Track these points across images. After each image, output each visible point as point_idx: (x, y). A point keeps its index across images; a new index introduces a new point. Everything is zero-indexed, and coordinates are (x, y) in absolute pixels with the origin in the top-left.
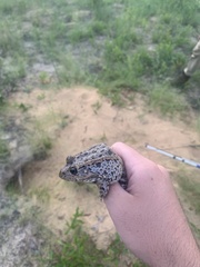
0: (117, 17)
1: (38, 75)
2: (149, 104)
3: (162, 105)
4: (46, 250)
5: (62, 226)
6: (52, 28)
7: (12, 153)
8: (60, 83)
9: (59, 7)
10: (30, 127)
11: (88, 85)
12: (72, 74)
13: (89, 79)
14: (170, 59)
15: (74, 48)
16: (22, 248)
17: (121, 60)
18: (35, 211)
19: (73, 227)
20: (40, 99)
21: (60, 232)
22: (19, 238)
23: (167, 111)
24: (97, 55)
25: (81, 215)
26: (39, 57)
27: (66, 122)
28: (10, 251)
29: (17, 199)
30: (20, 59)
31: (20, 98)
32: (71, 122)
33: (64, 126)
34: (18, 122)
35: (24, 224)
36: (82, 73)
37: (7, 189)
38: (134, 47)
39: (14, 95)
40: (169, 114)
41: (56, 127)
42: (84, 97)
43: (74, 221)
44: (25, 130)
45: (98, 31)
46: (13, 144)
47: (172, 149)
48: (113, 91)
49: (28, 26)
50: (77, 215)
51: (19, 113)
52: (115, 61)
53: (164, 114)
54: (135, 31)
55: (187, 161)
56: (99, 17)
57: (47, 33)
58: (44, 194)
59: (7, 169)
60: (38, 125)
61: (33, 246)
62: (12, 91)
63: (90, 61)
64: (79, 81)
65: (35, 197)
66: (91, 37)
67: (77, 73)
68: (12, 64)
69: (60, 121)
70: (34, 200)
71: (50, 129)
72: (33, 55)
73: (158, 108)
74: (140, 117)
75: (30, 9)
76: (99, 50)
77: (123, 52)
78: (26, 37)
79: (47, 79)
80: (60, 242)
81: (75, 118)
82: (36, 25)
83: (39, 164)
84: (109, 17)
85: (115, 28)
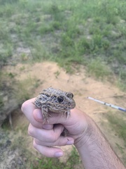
0: (67, 18)
1: (20, 54)
2: (88, 72)
3: (96, 72)
4: (28, 165)
6: (28, 26)
7: (5, 104)
8: (34, 59)
9: (32, 13)
10: (16, 87)
11: (51, 60)
12: (41, 54)
13: (51, 57)
14: (100, 44)
15: (42, 38)
16: (13, 164)
17: (71, 45)
18: (21, 140)
20: (22, 70)
21: (37, 153)
22: (11, 158)
23: (99, 75)
24: (56, 42)
26: (20, 43)
28: (5, 166)
29: (9, 133)
30: (9, 45)
31: (9, 70)
32: (42, 83)
34: (8, 84)
35: (14, 149)
36: (47, 53)
38: (78, 37)
39: (5, 67)
40: (100, 77)
41: (32, 87)
42: (49, 68)
44: (13, 89)
45: (56, 28)
47: (104, 99)
48: (67, 64)
49: (13, 25)
51: (8, 79)
52: (67, 46)
53: (98, 78)
54: (79, 27)
55: (112, 106)
56: (57, 19)
57: (25, 29)
59: (2, 114)
60: (21, 85)
61: (20, 162)
62: (4, 65)
63: (52, 46)
64: (46, 58)
65: (20, 131)
66: (52, 31)
67: (45, 54)
68: (3, 48)
69: (35, 83)
70: (20, 134)
71: (29, 88)
72: (16, 42)
73: (94, 74)
74: (83, 80)
75: (14, 14)
76: (57, 39)
77: (72, 40)
78: (12, 31)
79: (26, 57)
80: (37, 159)
81: (44, 81)
82: (18, 24)
84: (62, 19)
85: (66, 25)
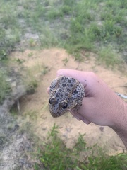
0: (78, 2)
1: (28, 40)
2: (98, 60)
3: (107, 60)
4: (35, 149)
5: (45, 134)
6: (36, 10)
7: (13, 89)
8: (42, 45)
10: (24, 74)
11: (59, 47)
12: (49, 40)
13: (60, 43)
14: (112, 31)
15: (50, 23)
16: (21, 147)
17: (81, 31)
18: (28, 125)
19: (52, 135)
20: (30, 56)
21: (44, 138)
22: (19, 141)
23: (110, 64)
24: (65, 28)
25: (57, 128)
26: (28, 29)
27: (46, 71)
28: (14, 149)
29: (17, 118)
30: (16, 30)
31: (17, 55)
32: (49, 70)
33: (45, 73)
34: (16, 70)
35: (22, 133)
36: (56, 39)
37: (11, 111)
38: (89, 23)
39: (13, 53)
40: (111, 66)
41: (40, 74)
42: (57, 55)
43: (52, 131)
44: (21, 75)
45: (66, 12)
46: (14, 84)
48: (76, 51)
49: (21, 9)
50: (54, 128)
51: (16, 65)
52: (77, 32)
53: (108, 66)
54: (89, 12)
55: (122, 96)
56: (66, 3)
57: (33, 13)
58: (33, 115)
59: (10, 99)
60: (29, 72)
61: (27, 146)
62: (12, 51)
63: (61, 32)
64: (54, 44)
65: (28, 116)
66: (61, 16)
67: (53, 40)
68: (11, 33)
69: (43, 70)
70: (28, 119)
71: (37, 75)
72: (24, 28)
73: (104, 62)
74: (93, 68)
76: (66, 25)
77: (82, 26)
78: (20, 16)
79: (34, 43)
80: (44, 144)
81: (52, 68)
82: (26, 8)
83: (30, 96)
85: (77, 10)
